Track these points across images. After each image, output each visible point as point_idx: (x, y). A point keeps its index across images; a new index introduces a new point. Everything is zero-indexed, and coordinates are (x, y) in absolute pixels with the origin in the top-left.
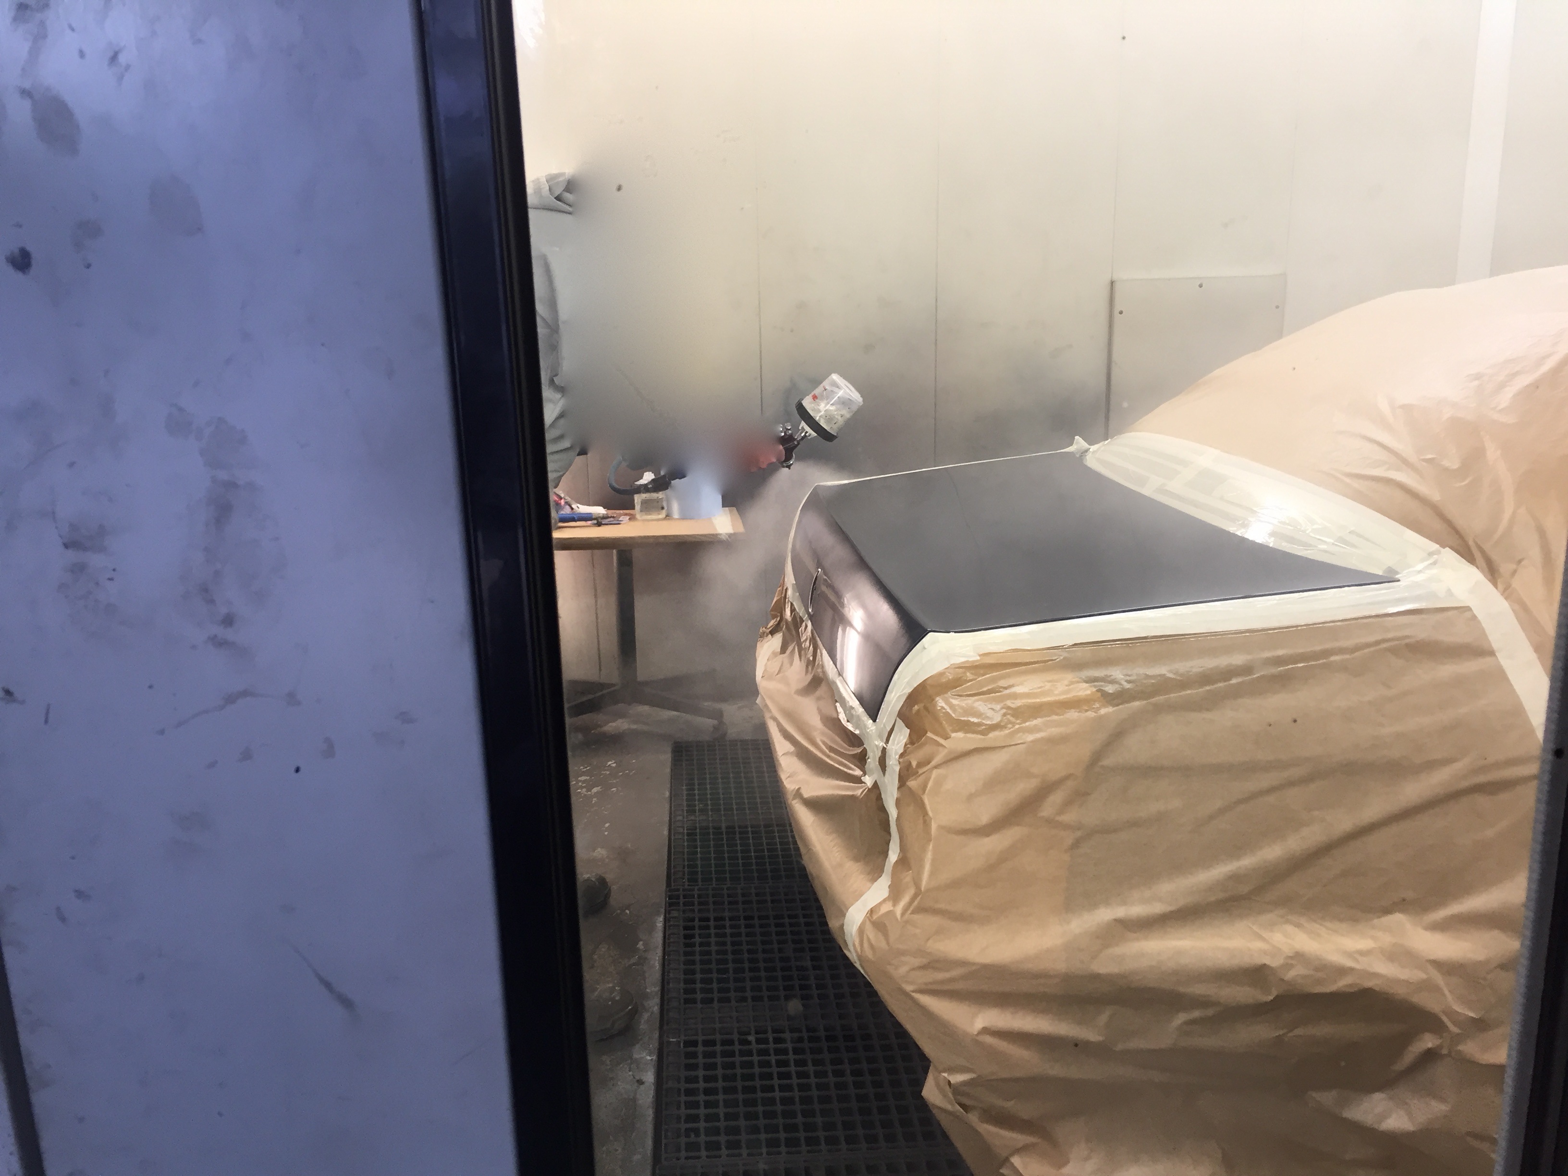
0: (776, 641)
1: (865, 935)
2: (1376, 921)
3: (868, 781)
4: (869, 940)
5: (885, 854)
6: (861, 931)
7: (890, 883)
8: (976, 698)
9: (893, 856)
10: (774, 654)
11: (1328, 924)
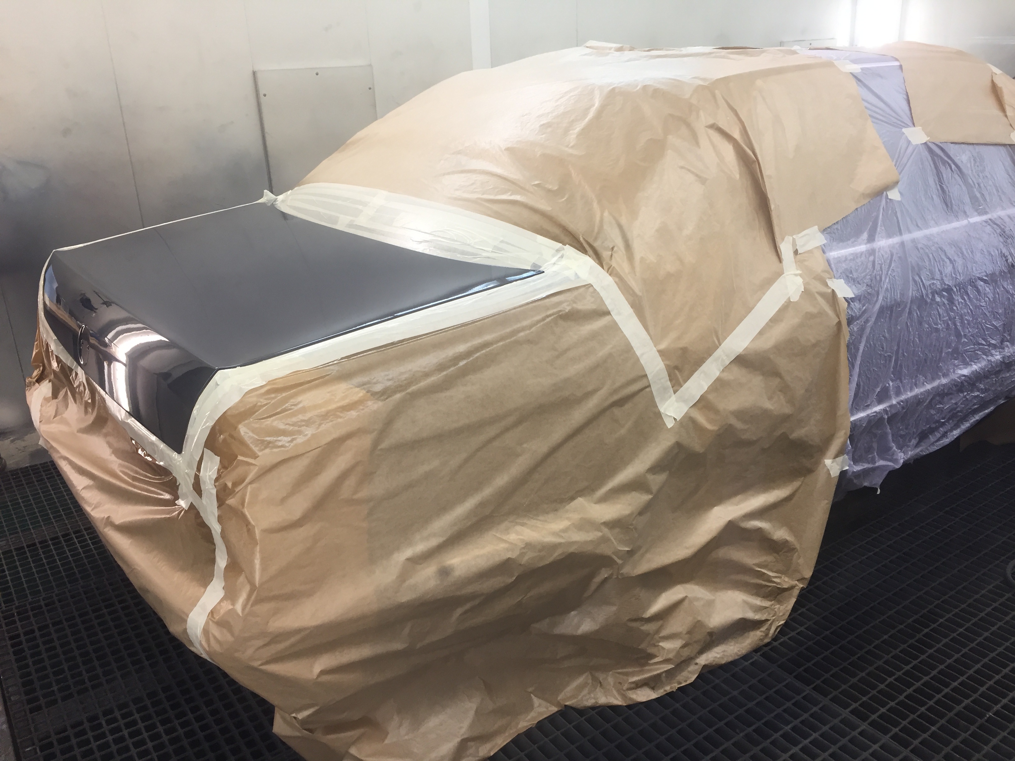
0: (45, 388)
1: (211, 635)
2: (568, 507)
3: (183, 503)
4: (215, 637)
5: (212, 561)
6: (206, 631)
7: (223, 584)
8: (274, 418)
9: (222, 562)
10: (46, 400)
11: (541, 518)
